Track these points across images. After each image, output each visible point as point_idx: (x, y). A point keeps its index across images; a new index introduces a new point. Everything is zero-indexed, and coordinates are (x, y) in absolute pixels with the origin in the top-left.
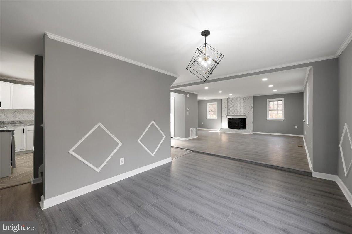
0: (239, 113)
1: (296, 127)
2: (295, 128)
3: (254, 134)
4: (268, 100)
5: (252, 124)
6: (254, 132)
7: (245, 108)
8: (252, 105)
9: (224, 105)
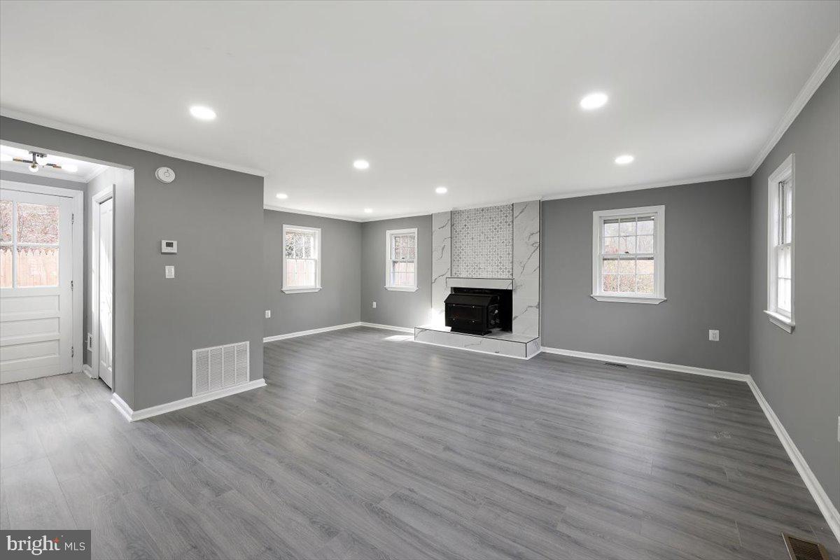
0: (490, 269)
1: (714, 335)
2: (711, 338)
3: (542, 356)
4: (597, 215)
5: (534, 315)
6: (543, 349)
7: (511, 249)
8: (536, 238)
9: (440, 235)
